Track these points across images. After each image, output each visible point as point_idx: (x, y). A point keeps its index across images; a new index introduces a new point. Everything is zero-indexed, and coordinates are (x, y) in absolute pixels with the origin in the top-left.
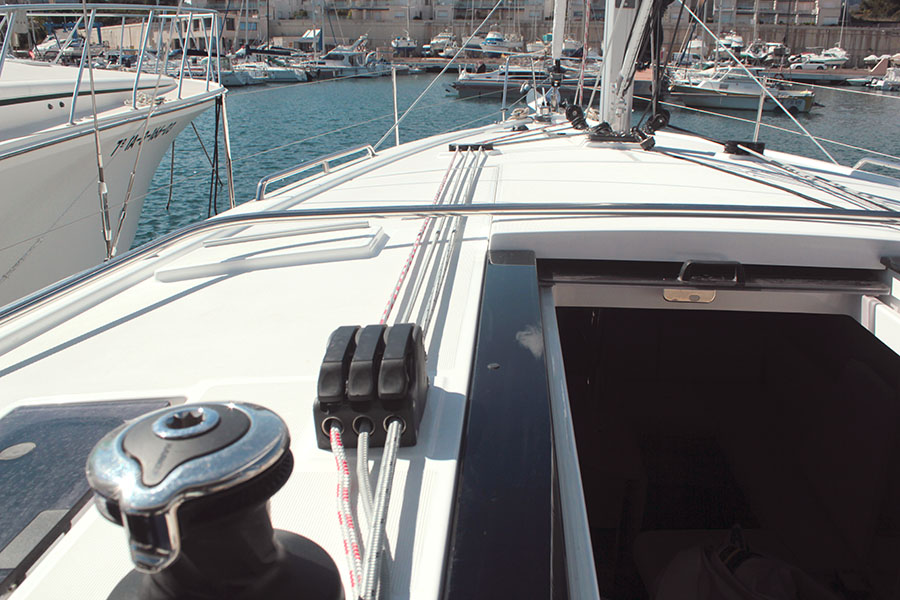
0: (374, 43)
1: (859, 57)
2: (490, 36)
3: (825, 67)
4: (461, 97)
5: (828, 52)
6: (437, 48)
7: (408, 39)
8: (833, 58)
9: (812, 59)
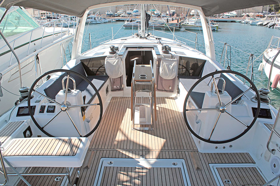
0: (101, 13)
1: (240, 14)
2: (135, 10)
3: (230, 17)
4: (126, 29)
5: (231, 13)
6: (119, 14)
7: (111, 12)
8: (232, 14)
9: (227, 15)
